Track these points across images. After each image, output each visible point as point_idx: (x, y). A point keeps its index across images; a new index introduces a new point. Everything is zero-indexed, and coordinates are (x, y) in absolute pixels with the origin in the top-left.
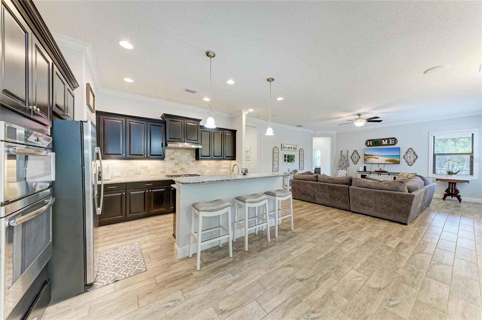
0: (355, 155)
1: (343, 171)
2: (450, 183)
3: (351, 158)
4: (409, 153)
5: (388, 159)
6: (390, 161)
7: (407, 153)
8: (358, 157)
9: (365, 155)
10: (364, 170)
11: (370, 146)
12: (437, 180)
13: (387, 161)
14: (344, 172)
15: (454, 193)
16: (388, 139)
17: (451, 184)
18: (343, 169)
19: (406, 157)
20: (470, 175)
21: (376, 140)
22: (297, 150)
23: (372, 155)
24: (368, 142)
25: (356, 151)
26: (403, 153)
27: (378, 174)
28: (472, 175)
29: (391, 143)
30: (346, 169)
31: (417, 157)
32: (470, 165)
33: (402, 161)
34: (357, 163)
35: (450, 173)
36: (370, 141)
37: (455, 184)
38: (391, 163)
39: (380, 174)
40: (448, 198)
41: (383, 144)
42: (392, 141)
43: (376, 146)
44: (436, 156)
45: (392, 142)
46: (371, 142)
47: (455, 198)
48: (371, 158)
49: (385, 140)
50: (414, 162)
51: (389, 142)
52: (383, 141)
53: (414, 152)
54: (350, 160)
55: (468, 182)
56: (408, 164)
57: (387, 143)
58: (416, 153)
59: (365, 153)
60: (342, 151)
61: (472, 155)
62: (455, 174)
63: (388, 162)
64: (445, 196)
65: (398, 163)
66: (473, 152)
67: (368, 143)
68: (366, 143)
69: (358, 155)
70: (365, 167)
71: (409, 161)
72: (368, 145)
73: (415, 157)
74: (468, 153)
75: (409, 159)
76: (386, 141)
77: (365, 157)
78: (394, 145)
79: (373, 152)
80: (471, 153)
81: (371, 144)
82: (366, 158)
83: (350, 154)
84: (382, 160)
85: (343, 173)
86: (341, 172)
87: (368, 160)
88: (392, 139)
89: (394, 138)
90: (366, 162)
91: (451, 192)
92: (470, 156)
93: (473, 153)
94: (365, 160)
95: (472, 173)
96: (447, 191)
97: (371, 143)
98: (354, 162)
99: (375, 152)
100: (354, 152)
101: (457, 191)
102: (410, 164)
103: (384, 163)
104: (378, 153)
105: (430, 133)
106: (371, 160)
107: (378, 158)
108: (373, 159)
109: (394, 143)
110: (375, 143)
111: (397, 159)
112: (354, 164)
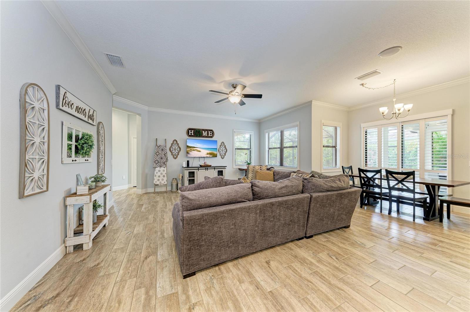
0: (175, 146)
1: (162, 169)
3: (170, 149)
4: (222, 147)
5: (209, 152)
6: (210, 154)
8: (179, 149)
9: (188, 147)
10: (187, 166)
11: (191, 136)
13: (208, 154)
16: (208, 130)
18: (161, 167)
19: (220, 150)
21: (198, 129)
23: (195, 147)
24: (190, 131)
25: (176, 141)
26: (218, 146)
27: (206, 169)
29: (210, 135)
30: (166, 166)
31: (227, 151)
33: (218, 154)
34: (177, 157)
36: (191, 129)
38: (211, 156)
39: (207, 169)
41: (203, 135)
42: (210, 133)
43: (197, 137)
44: (236, 150)
46: (193, 131)
48: (194, 150)
49: (205, 130)
50: (225, 155)
51: (208, 134)
52: (204, 132)
53: (225, 146)
54: (169, 154)
58: (226, 147)
59: (188, 145)
60: (157, 139)
61: (250, 150)
63: (208, 156)
65: (216, 156)
66: (251, 148)
67: (190, 133)
68: (188, 133)
69: (179, 146)
70: (188, 162)
71: (222, 154)
72: (190, 134)
73: (226, 150)
75: (222, 152)
76: (206, 132)
77: (188, 149)
78: (211, 137)
79: (196, 144)
81: (193, 134)
82: (189, 151)
83: (169, 145)
85: (163, 172)
86: (159, 171)
87: (191, 153)
89: (211, 130)
90: (189, 156)
94: (187, 153)
97: (192, 133)
98: (173, 156)
99: (197, 144)
100: (173, 142)
102: (223, 157)
103: (205, 156)
104: (200, 145)
105: (234, 130)
106: (194, 154)
107: (200, 151)
108: (195, 152)
109: (212, 135)
110: (196, 133)
111: (215, 153)
112: (174, 158)
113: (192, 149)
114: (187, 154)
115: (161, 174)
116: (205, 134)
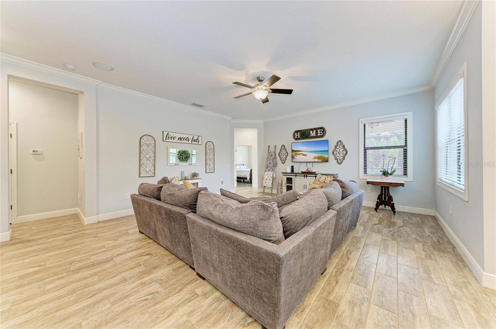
0: (283, 151)
2: (382, 187)
3: (279, 155)
4: (338, 147)
5: (316, 155)
6: (319, 158)
7: (336, 146)
8: (286, 154)
9: (293, 151)
10: (291, 172)
11: (297, 139)
12: (368, 183)
13: (315, 158)
14: (270, 175)
15: (387, 200)
16: (316, 129)
17: (384, 188)
18: (269, 171)
19: (335, 153)
20: (404, 175)
21: (304, 130)
22: (200, 143)
23: (300, 151)
24: (296, 134)
25: (284, 146)
26: (332, 147)
27: (304, 176)
28: (406, 175)
29: (319, 135)
30: (273, 171)
31: (347, 153)
32: (404, 161)
33: (332, 158)
34: (285, 162)
35: (385, 173)
36: (297, 132)
37: (388, 188)
38: (320, 161)
39: (306, 176)
40: (381, 207)
41: (311, 136)
42: (320, 131)
43: (304, 139)
44: (367, 151)
45: (320, 133)
46: (299, 133)
47: (389, 208)
48: (299, 154)
49: (312, 130)
50: (344, 159)
51: (317, 133)
52: (311, 132)
53: (344, 146)
54: (278, 158)
55: (402, 185)
56: (337, 162)
57: (315, 135)
58: (346, 147)
59: (293, 149)
60: (269, 146)
61: (406, 148)
62: (391, 174)
63: (316, 160)
64: (378, 205)
65: (327, 161)
66: (407, 144)
67: (296, 135)
68: (294, 136)
69: (286, 151)
70: (292, 167)
71: (338, 158)
72: (296, 137)
73: (345, 152)
74: (401, 146)
75: (338, 155)
76: (314, 131)
77: (293, 154)
78: (322, 136)
79: (300, 147)
80: (404, 146)
81: (299, 137)
82: (294, 155)
83: (278, 151)
84: (311, 157)
86: (267, 174)
87: (296, 157)
88: (321, 129)
89: (322, 128)
90: (294, 160)
91: (384, 199)
92: (404, 150)
93: (406, 146)
94: (293, 157)
95: (405, 174)
96: (380, 197)
97: (299, 135)
98: (282, 161)
100: (282, 148)
101: (390, 198)
102: (340, 161)
103: (312, 161)
104: (305, 148)
105: (360, 120)
106: (299, 158)
107: (305, 155)
108: (301, 156)
109: (322, 134)
110: (303, 135)
111: (326, 156)
112: (282, 163)
113: (297, 153)
114: (293, 159)
115: (268, 177)
116: (313, 134)
